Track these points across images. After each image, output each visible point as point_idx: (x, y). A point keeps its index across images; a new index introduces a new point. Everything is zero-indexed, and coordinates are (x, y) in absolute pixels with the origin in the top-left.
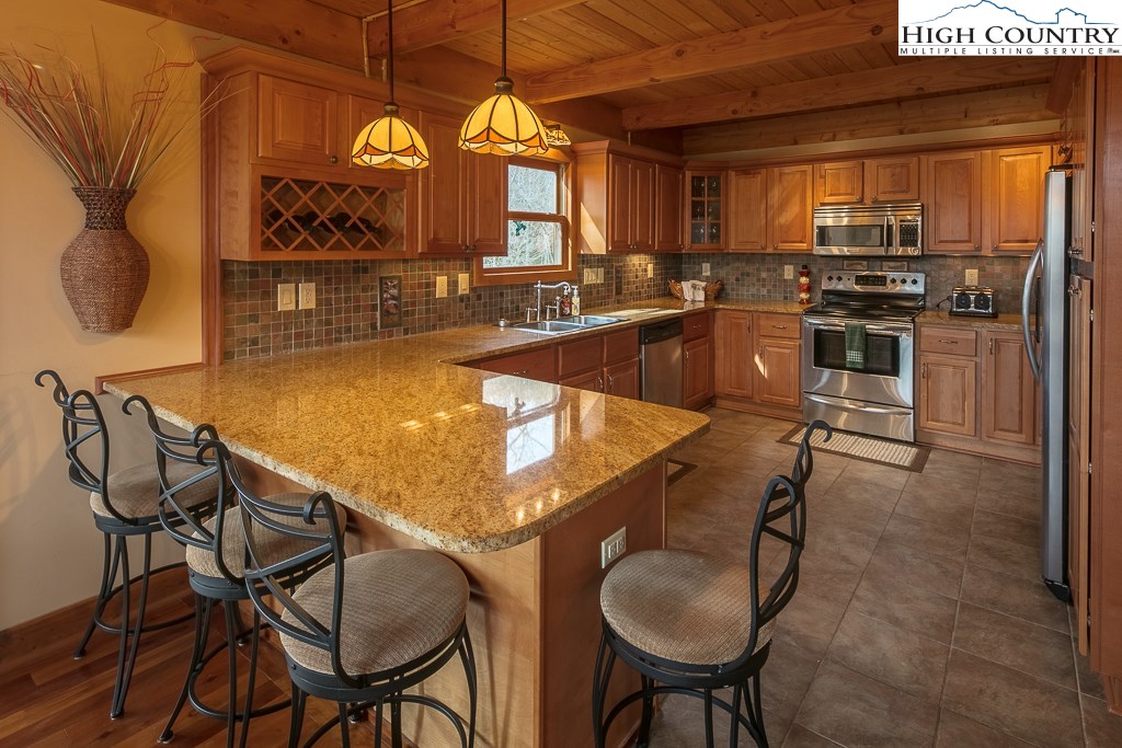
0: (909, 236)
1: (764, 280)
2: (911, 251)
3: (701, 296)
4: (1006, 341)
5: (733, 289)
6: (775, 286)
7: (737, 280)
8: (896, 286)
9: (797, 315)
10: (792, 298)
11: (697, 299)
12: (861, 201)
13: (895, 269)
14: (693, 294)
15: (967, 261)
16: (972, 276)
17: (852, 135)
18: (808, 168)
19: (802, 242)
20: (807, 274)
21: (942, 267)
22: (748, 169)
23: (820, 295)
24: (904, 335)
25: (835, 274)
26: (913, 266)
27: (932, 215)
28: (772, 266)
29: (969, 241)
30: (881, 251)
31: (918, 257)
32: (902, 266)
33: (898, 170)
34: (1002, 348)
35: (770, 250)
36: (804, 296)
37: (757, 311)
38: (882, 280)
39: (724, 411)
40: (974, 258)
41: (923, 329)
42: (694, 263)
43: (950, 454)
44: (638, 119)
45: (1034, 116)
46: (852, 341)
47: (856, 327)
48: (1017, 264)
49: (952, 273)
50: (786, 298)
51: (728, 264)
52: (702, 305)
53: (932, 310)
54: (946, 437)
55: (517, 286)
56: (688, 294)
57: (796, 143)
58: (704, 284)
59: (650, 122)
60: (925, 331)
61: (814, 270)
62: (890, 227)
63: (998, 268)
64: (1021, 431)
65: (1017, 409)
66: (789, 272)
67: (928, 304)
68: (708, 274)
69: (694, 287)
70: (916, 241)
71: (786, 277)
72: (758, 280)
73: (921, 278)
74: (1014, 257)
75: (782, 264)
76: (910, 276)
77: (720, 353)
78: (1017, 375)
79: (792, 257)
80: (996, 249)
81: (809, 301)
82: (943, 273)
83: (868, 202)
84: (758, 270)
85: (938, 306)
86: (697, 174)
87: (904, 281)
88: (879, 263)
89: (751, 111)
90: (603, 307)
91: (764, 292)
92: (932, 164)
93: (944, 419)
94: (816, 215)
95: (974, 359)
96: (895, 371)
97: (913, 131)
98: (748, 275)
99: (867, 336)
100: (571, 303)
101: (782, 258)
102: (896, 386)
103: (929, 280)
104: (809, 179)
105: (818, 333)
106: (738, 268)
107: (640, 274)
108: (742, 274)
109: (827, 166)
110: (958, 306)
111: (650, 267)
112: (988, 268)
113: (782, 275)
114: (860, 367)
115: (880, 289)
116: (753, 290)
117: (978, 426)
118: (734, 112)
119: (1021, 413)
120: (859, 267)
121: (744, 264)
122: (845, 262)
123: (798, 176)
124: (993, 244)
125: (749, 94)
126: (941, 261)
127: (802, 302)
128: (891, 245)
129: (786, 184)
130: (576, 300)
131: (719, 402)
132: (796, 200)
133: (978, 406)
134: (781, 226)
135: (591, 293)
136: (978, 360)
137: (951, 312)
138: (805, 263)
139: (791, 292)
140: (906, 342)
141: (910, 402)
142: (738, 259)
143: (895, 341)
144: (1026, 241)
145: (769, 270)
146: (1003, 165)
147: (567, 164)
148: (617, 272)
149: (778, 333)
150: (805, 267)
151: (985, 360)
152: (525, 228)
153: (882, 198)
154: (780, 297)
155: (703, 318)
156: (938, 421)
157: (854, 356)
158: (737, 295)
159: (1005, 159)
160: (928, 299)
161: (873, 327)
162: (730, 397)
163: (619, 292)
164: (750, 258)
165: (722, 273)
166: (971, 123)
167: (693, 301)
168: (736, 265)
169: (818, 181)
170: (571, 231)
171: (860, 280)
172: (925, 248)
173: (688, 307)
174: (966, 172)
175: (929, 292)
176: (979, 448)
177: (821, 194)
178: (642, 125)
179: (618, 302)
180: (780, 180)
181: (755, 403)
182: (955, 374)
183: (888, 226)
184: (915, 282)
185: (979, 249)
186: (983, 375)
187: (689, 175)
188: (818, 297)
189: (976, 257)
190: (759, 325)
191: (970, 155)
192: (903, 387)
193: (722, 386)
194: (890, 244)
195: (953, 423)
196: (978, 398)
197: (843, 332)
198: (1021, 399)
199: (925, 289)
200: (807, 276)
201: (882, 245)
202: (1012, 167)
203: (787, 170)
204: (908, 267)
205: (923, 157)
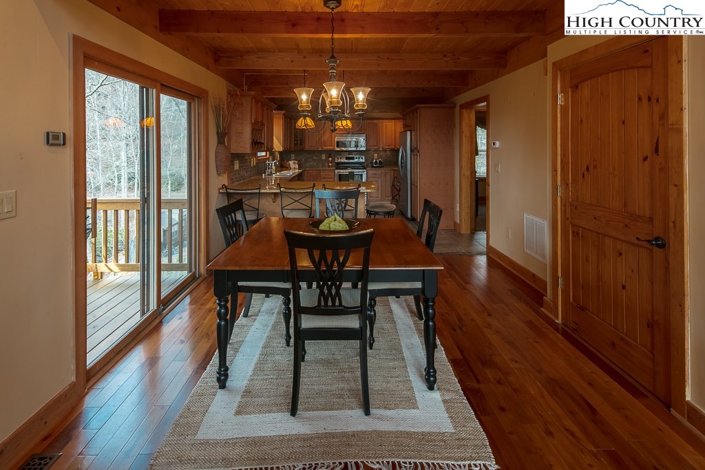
1: (315, 159)
5: (304, 164)
6: (319, 161)
7: (305, 160)
9: (333, 170)
10: (325, 166)
11: (296, 167)
12: (349, 133)
14: (294, 165)
16: (376, 155)
19: (330, 146)
20: (331, 157)
21: (369, 154)
23: (334, 164)
24: (364, 174)
25: (339, 157)
26: (361, 153)
28: (318, 155)
31: (364, 151)
34: (386, 175)
35: (320, 149)
36: (330, 164)
37: (320, 170)
38: (353, 158)
40: (376, 151)
42: (288, 154)
46: (350, 176)
48: (387, 152)
49: (371, 155)
50: (322, 166)
56: (292, 166)
58: (297, 162)
60: (369, 172)
61: (333, 156)
63: (382, 154)
66: (324, 157)
67: (366, 165)
68: (294, 158)
69: (294, 163)
70: (364, 146)
72: (313, 160)
73: (364, 157)
74: (386, 150)
75: (322, 154)
76: (361, 156)
79: (325, 151)
80: (382, 148)
83: (351, 133)
84: (313, 156)
87: (359, 158)
88: (352, 153)
91: (315, 164)
92: (368, 123)
94: (336, 137)
95: (380, 179)
98: (309, 158)
99: (354, 175)
101: (321, 152)
105: (340, 175)
106: (306, 156)
108: (307, 158)
110: (375, 165)
112: (379, 153)
113: (321, 158)
115: (353, 161)
116: (311, 164)
117: (381, 197)
121: (308, 154)
122: (344, 153)
124: (382, 146)
126: (368, 152)
132: (329, 132)
133: (381, 191)
134: (324, 141)
137: (373, 166)
138: (331, 153)
139: (324, 164)
142: (305, 152)
143: (361, 176)
144: (389, 146)
145: (316, 156)
146: (384, 125)
149: (327, 176)
150: (331, 155)
151: (383, 178)
154: (320, 165)
159: (384, 123)
160: (365, 163)
167: (294, 168)
171: (347, 158)
174: (376, 126)
182: (376, 183)
184: (362, 158)
185: (379, 148)
186: (383, 183)
190: (321, 175)
191: (377, 121)
196: (382, 189)
197: (348, 174)
199: (365, 160)
202: (386, 126)
205: (365, 121)
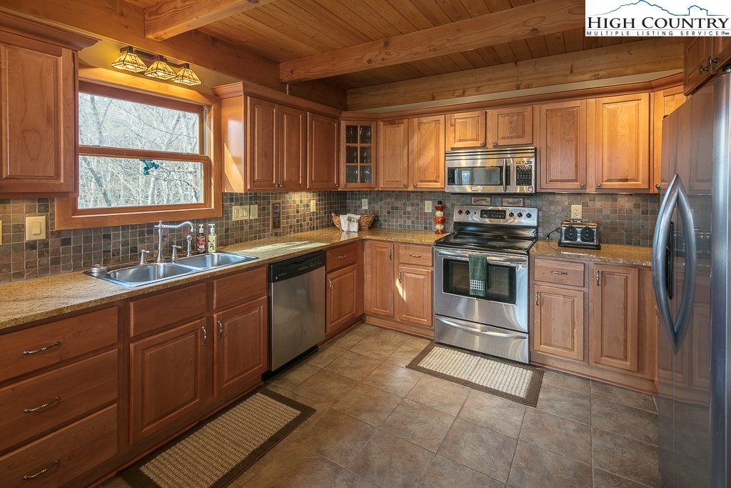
0: (524, 177)
1: (409, 213)
2: (526, 189)
3: (355, 227)
4: (612, 273)
5: (385, 221)
6: (417, 218)
7: (389, 213)
8: (515, 219)
9: (430, 245)
10: (431, 228)
11: (352, 230)
12: (484, 145)
13: (513, 204)
14: (348, 226)
15: (572, 197)
16: (577, 211)
17: (478, 91)
18: (441, 118)
19: (436, 181)
20: (442, 209)
21: (551, 203)
22: (393, 120)
23: (452, 226)
24: (520, 266)
25: (465, 208)
26: (528, 202)
27: (543, 157)
28: (415, 202)
29: (576, 180)
30: (500, 189)
31: (531, 195)
32: (519, 202)
33: (515, 118)
34: (607, 280)
35: (411, 188)
36: (439, 227)
37: (397, 242)
38: (502, 214)
39: (372, 328)
40: (578, 195)
41: (536, 260)
42: (356, 199)
43: (561, 377)
44: (292, 71)
45: (629, 70)
46: (474, 271)
47: (478, 258)
48: (615, 200)
49: (560, 208)
50: (426, 228)
51: (381, 200)
52: (356, 235)
53: (544, 239)
54: (557, 359)
55: (133, 227)
56: (344, 226)
57: (433, 99)
58: (358, 217)
59: (302, 73)
60: (538, 262)
61: (448, 205)
62: (508, 169)
63: (598, 204)
64: (626, 359)
65: (622, 338)
66: (428, 206)
67: (540, 235)
68: (366, 208)
69: (349, 220)
70: (531, 180)
71: (426, 211)
72: (405, 213)
73: (534, 212)
74: (612, 194)
75: (423, 200)
76: (526, 211)
77: (368, 277)
78: (622, 306)
79: (431, 193)
80: (599, 188)
81: (443, 232)
82: (552, 208)
83: (490, 146)
84: (405, 204)
85: (548, 236)
86: (350, 123)
87: (520, 215)
88: (499, 199)
89: (383, 60)
90: (257, 241)
91: (409, 223)
92: (544, 112)
93: (555, 344)
94: (447, 158)
95: (582, 289)
96: (511, 298)
97: (528, 87)
98: (397, 208)
99: (489, 267)
100: (206, 241)
101: (423, 195)
102: (514, 312)
103: (541, 214)
104: (442, 127)
105: (447, 263)
106: (389, 203)
107: (301, 209)
108: (393, 208)
109: (457, 115)
110: (566, 238)
111: (313, 203)
112: (590, 203)
113: (422, 209)
114: (481, 295)
115: (501, 222)
116: (401, 221)
117: (586, 351)
118: (370, 61)
119: (626, 341)
120: (484, 203)
121: (393, 200)
122: (473, 198)
123: (433, 125)
124: (596, 182)
125: (382, 44)
126: (550, 198)
127: (437, 232)
128: (509, 185)
129: (423, 132)
130: (212, 238)
131: (369, 319)
132: (432, 146)
133: (586, 333)
134: (420, 168)
135: (242, 229)
136: (586, 290)
137: (560, 243)
138: (440, 199)
139: (430, 223)
140: (522, 272)
141: (524, 327)
142: (389, 195)
143: (512, 272)
144: (626, 180)
145: (413, 205)
146: (605, 113)
147: (209, 107)
148: (275, 208)
149: (415, 261)
150: (440, 203)
151: (592, 290)
152: (157, 167)
153: (501, 143)
154: (421, 227)
155: (354, 247)
156: (550, 345)
157: (476, 285)
158: (389, 225)
159: (607, 106)
160: (540, 230)
161: (494, 258)
162: (376, 315)
163: (276, 225)
164: (399, 195)
165: (377, 207)
166: (576, 78)
167: (348, 232)
168: (388, 200)
169: (450, 129)
170: (213, 170)
171: (484, 213)
172: (538, 187)
173: (344, 238)
174: (572, 119)
175: (541, 225)
176: (586, 371)
177: (452, 140)
178: (295, 77)
179: (276, 234)
180: (419, 128)
181: (396, 322)
182: (565, 303)
183: (507, 167)
184: (529, 216)
185: (584, 187)
186: (591, 304)
187: (343, 124)
188: (451, 229)
189: (580, 194)
190: (399, 254)
191: (577, 103)
192: (519, 314)
193: (370, 306)
194: (508, 183)
195: (564, 348)
196: (586, 325)
197: (467, 262)
198: (626, 328)
199: (538, 222)
200: (441, 210)
201: (501, 184)
202: (613, 114)
203: (425, 120)
204: (524, 203)
205: (537, 107)
